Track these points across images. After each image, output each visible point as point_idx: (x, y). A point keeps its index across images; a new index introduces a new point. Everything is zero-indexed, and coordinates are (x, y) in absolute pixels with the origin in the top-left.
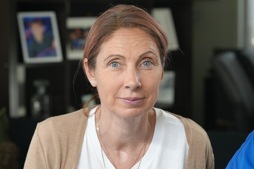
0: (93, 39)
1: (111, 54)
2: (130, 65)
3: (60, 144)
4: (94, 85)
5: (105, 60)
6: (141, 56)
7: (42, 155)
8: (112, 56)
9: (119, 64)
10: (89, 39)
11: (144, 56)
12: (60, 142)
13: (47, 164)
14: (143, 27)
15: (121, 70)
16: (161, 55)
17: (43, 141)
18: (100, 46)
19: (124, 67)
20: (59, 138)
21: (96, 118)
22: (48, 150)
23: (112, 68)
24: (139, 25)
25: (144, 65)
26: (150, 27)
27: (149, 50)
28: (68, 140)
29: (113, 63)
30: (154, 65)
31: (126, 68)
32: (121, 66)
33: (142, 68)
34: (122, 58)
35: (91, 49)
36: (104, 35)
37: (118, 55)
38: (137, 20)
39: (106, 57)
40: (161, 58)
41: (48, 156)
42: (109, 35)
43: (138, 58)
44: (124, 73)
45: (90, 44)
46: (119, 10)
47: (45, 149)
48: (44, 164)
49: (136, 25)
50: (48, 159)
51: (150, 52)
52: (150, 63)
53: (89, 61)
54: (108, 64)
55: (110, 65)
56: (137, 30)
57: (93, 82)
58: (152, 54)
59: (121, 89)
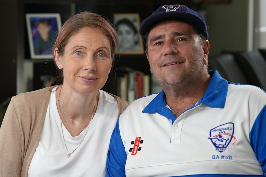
0: (64, 33)
1: (77, 45)
2: (89, 54)
3: (31, 112)
4: (60, 68)
5: (72, 49)
6: (98, 49)
7: (16, 120)
8: (77, 46)
9: (81, 53)
10: (61, 34)
11: (100, 49)
12: (30, 111)
13: (20, 126)
14: (101, 28)
15: (83, 57)
16: (112, 51)
17: (17, 110)
18: (69, 39)
19: (85, 55)
20: (30, 108)
21: (57, 95)
22: (21, 116)
23: (76, 55)
24: (99, 26)
25: (99, 56)
26: (106, 28)
27: (104, 46)
28: (36, 110)
29: (77, 52)
30: (107, 57)
31: (86, 56)
32: (83, 55)
33: (98, 58)
34: (84, 48)
35: (62, 40)
36: (73, 31)
37: (82, 46)
38: (98, 23)
39: (73, 47)
40: (112, 54)
41: (21, 121)
42: (77, 31)
43: (96, 50)
44: (84, 59)
45: (62, 36)
46: (85, 15)
47: (19, 115)
48: (18, 126)
49: (96, 26)
50: (21, 123)
51: (105, 47)
52: (104, 55)
53: (59, 49)
54: (74, 52)
55: (75, 53)
56: (98, 29)
57: (60, 66)
58: (106, 49)
59: (81, 70)
